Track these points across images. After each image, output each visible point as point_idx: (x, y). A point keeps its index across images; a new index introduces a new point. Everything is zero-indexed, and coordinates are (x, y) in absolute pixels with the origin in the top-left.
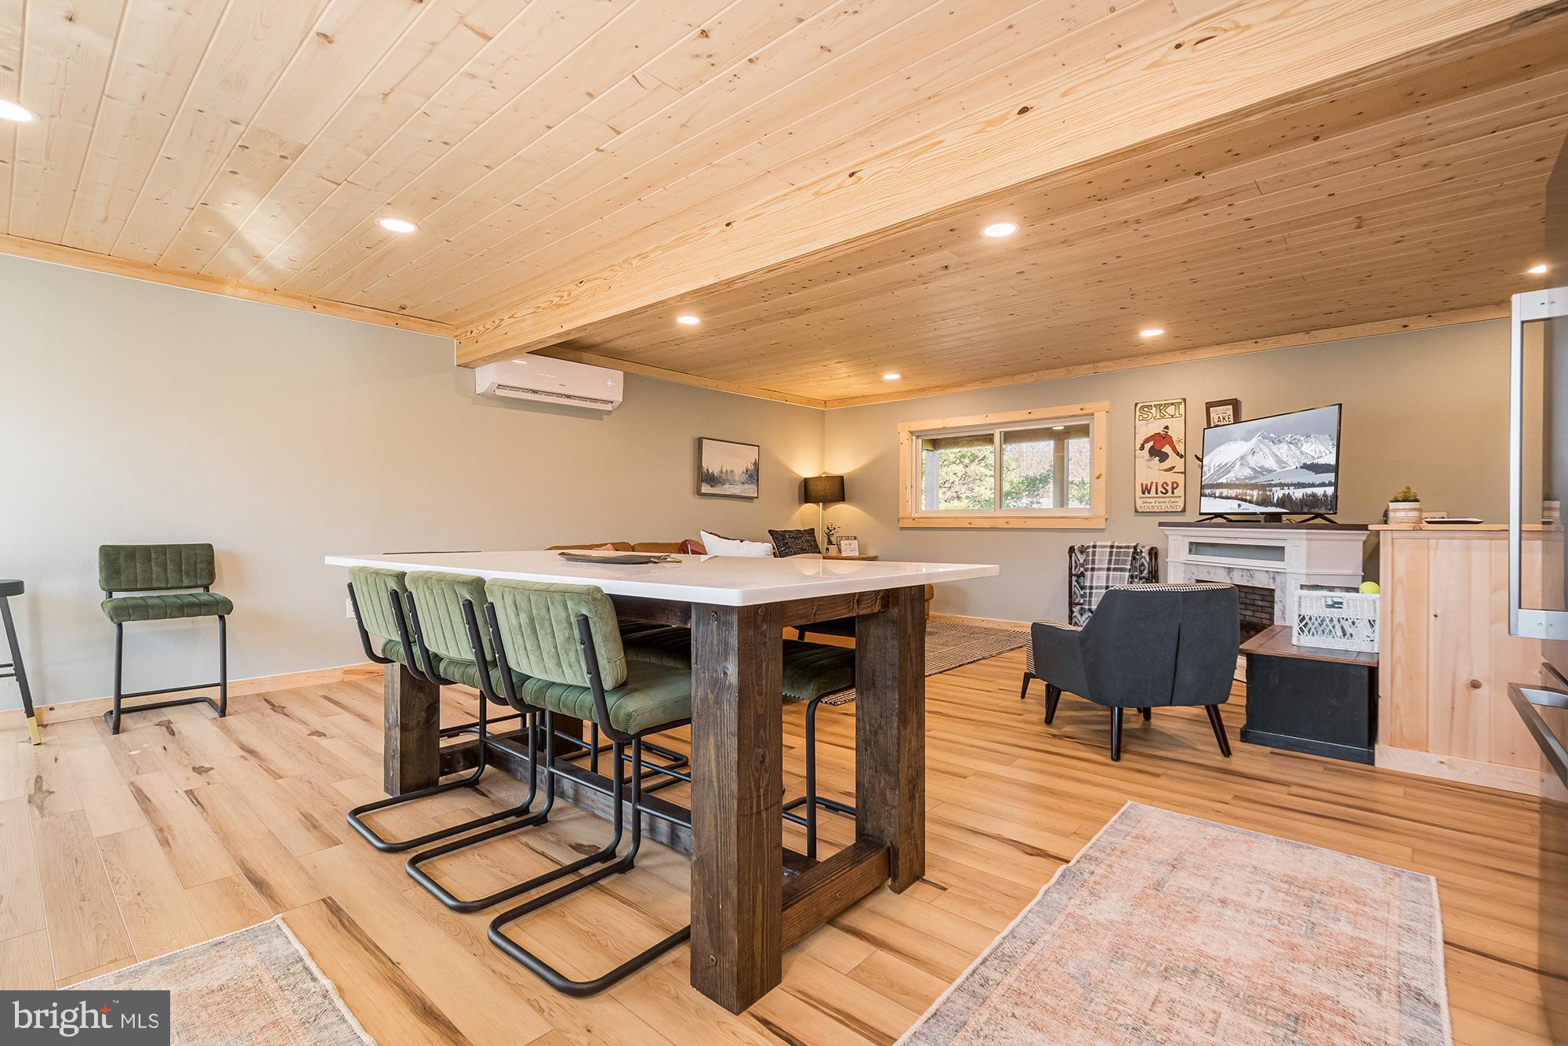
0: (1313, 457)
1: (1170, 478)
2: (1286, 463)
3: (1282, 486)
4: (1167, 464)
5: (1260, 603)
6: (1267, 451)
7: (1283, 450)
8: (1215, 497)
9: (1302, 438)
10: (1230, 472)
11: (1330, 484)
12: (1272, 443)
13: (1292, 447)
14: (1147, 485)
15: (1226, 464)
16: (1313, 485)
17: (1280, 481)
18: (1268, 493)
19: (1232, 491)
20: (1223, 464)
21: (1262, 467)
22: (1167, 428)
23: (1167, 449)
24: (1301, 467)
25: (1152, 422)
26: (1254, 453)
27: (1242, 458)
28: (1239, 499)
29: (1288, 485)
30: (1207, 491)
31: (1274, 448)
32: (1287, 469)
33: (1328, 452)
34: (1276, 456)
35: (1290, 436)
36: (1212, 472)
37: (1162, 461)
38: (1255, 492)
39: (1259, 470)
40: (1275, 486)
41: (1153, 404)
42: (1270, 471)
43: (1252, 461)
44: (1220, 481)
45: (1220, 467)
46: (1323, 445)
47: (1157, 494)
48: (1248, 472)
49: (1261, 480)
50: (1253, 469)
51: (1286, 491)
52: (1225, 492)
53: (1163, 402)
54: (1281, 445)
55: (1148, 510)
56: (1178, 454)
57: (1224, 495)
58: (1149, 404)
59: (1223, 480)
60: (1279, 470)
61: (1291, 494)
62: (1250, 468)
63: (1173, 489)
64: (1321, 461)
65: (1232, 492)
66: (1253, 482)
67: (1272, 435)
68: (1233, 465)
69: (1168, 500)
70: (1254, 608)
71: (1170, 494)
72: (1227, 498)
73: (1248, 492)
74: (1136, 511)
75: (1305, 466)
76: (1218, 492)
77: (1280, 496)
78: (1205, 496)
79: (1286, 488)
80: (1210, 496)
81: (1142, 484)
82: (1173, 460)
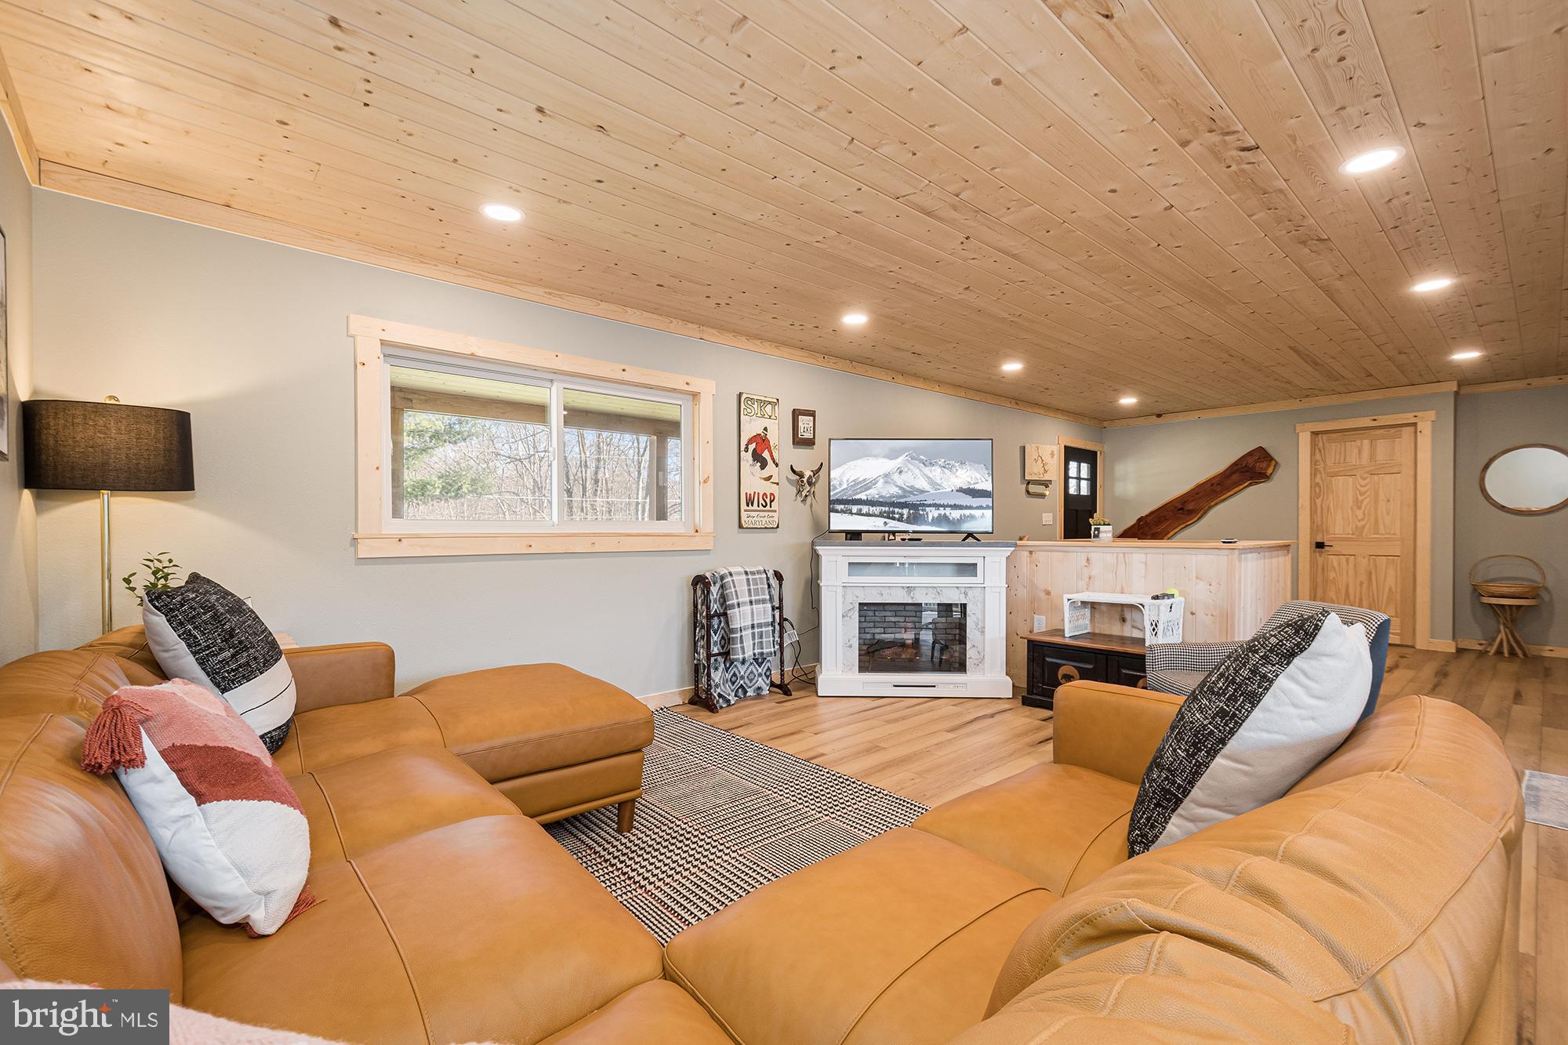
0: (969, 482)
1: (768, 488)
2: (940, 486)
3: (937, 506)
4: (766, 473)
5: (893, 619)
6: (917, 472)
7: (936, 473)
8: (851, 513)
9: (957, 464)
10: (870, 488)
11: (987, 507)
12: (922, 465)
13: (945, 470)
14: (750, 494)
15: (864, 480)
16: (970, 508)
17: (934, 502)
18: (921, 512)
19: (874, 508)
20: (861, 479)
21: (912, 487)
22: (766, 429)
23: (766, 454)
24: (957, 491)
25: (755, 420)
26: (901, 472)
27: (886, 476)
28: (884, 517)
29: (944, 506)
30: (840, 507)
31: (926, 470)
32: (941, 491)
33: (983, 480)
34: (929, 478)
35: (943, 460)
36: (845, 486)
37: (763, 467)
38: (905, 511)
39: (908, 489)
40: (930, 506)
41: (755, 397)
42: (922, 492)
43: (900, 480)
44: (857, 497)
45: (856, 482)
46: (979, 473)
47: (758, 506)
48: (894, 490)
49: (911, 499)
50: (901, 488)
51: (942, 511)
52: (865, 509)
53: (763, 399)
54: (934, 468)
55: (751, 526)
56: (774, 462)
57: (864, 511)
58: (752, 397)
59: (863, 496)
60: (932, 491)
61: (948, 514)
62: (897, 486)
63: (771, 501)
64: (978, 487)
65: (877, 510)
66: (903, 500)
67: (922, 457)
68: (874, 482)
69: (766, 514)
70: (885, 625)
71: (768, 508)
72: (868, 515)
73: (896, 510)
74: (741, 526)
75: (961, 490)
76: (855, 509)
77: (936, 515)
78: (837, 511)
79: (942, 509)
80: (842, 512)
81: (746, 494)
82: (771, 468)
